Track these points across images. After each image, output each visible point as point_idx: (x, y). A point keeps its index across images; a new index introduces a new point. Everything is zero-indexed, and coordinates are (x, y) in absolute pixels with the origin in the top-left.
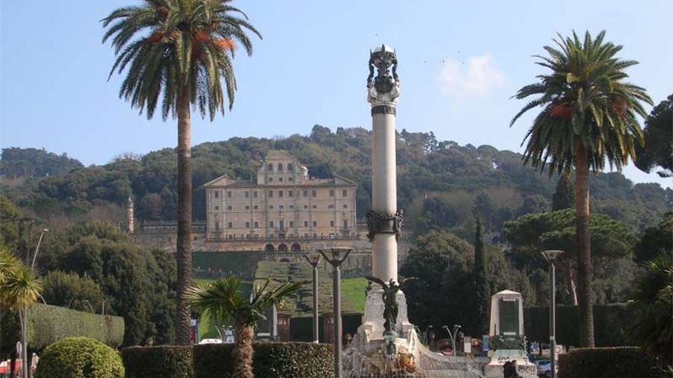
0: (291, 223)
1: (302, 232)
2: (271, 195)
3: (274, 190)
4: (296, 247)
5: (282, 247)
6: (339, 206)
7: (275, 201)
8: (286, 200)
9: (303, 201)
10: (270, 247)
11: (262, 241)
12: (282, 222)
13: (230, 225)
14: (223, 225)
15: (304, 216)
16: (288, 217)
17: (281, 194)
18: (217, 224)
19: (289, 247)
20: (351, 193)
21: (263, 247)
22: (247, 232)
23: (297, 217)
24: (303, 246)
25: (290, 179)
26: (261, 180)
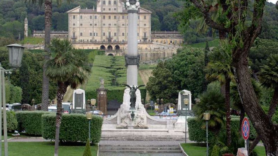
0: (115, 34)
1: (121, 39)
2: (104, 17)
3: (106, 15)
4: (117, 47)
5: (110, 47)
6: (142, 25)
7: (107, 21)
8: (113, 21)
9: (122, 21)
10: (103, 47)
11: (98, 43)
12: (110, 33)
13: (81, 34)
14: (77, 34)
15: (122, 30)
16: (114, 30)
17: (110, 17)
18: (74, 33)
19: (114, 47)
20: (148, 17)
21: (99, 47)
22: (90, 38)
23: (118, 30)
24: (121, 47)
25: (115, 9)
26: (99, 10)
